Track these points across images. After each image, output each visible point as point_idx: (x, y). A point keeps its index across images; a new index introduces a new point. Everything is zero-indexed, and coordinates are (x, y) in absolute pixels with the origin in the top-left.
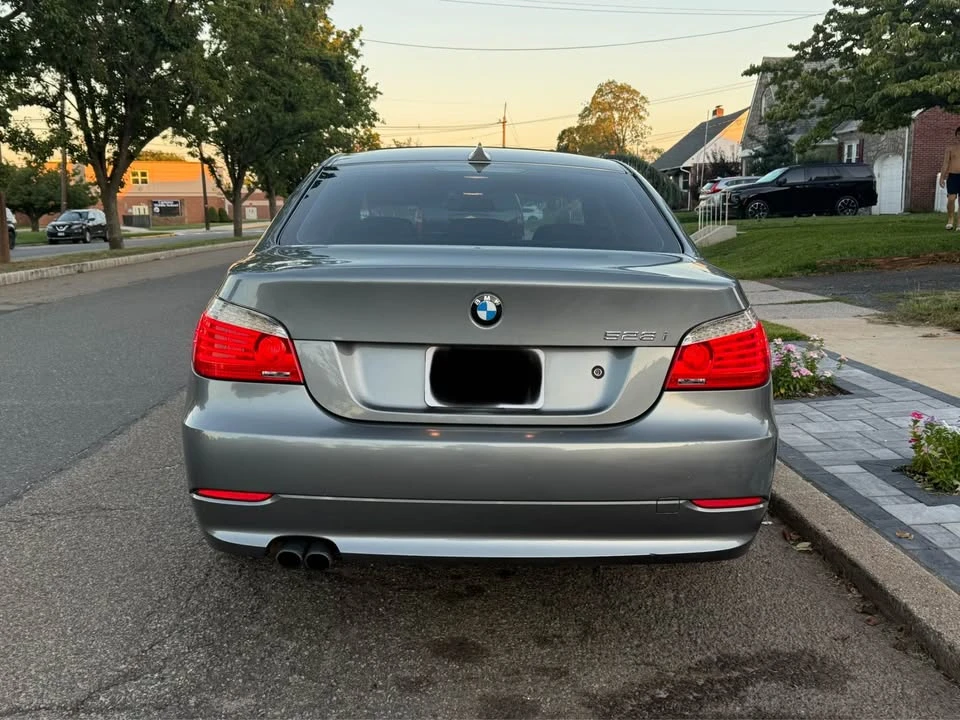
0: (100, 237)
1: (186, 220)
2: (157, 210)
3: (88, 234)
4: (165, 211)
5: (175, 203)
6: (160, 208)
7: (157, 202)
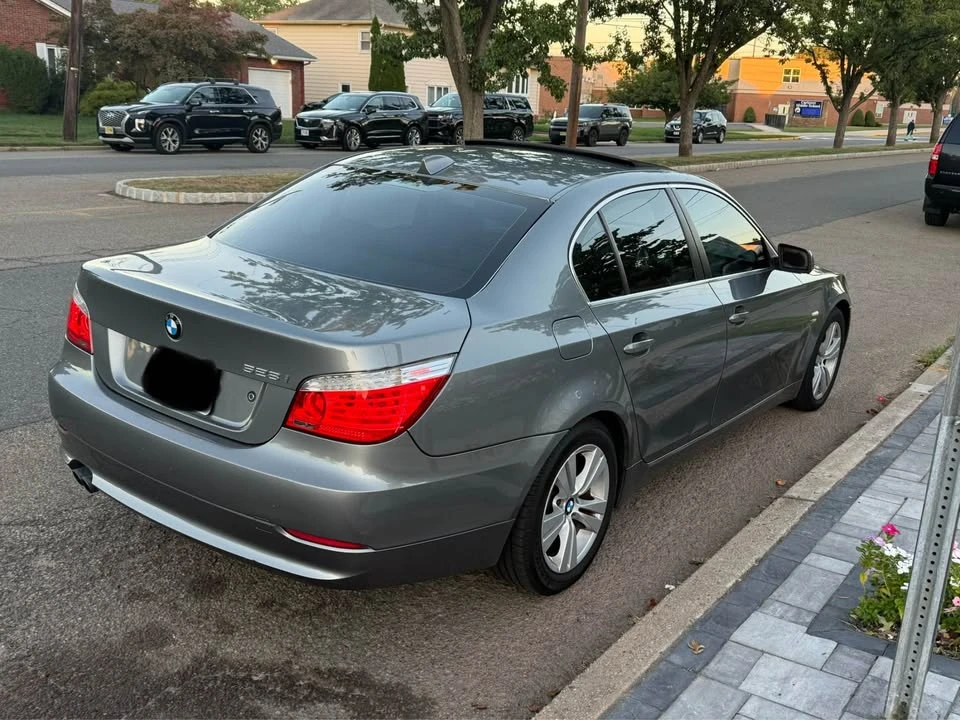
0: (714, 138)
1: (825, 122)
2: (798, 110)
3: (701, 135)
4: (805, 112)
5: (818, 103)
6: (801, 108)
7: (799, 102)
